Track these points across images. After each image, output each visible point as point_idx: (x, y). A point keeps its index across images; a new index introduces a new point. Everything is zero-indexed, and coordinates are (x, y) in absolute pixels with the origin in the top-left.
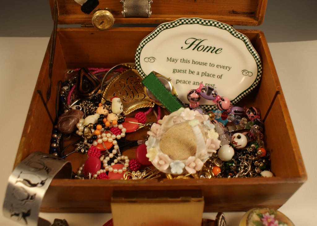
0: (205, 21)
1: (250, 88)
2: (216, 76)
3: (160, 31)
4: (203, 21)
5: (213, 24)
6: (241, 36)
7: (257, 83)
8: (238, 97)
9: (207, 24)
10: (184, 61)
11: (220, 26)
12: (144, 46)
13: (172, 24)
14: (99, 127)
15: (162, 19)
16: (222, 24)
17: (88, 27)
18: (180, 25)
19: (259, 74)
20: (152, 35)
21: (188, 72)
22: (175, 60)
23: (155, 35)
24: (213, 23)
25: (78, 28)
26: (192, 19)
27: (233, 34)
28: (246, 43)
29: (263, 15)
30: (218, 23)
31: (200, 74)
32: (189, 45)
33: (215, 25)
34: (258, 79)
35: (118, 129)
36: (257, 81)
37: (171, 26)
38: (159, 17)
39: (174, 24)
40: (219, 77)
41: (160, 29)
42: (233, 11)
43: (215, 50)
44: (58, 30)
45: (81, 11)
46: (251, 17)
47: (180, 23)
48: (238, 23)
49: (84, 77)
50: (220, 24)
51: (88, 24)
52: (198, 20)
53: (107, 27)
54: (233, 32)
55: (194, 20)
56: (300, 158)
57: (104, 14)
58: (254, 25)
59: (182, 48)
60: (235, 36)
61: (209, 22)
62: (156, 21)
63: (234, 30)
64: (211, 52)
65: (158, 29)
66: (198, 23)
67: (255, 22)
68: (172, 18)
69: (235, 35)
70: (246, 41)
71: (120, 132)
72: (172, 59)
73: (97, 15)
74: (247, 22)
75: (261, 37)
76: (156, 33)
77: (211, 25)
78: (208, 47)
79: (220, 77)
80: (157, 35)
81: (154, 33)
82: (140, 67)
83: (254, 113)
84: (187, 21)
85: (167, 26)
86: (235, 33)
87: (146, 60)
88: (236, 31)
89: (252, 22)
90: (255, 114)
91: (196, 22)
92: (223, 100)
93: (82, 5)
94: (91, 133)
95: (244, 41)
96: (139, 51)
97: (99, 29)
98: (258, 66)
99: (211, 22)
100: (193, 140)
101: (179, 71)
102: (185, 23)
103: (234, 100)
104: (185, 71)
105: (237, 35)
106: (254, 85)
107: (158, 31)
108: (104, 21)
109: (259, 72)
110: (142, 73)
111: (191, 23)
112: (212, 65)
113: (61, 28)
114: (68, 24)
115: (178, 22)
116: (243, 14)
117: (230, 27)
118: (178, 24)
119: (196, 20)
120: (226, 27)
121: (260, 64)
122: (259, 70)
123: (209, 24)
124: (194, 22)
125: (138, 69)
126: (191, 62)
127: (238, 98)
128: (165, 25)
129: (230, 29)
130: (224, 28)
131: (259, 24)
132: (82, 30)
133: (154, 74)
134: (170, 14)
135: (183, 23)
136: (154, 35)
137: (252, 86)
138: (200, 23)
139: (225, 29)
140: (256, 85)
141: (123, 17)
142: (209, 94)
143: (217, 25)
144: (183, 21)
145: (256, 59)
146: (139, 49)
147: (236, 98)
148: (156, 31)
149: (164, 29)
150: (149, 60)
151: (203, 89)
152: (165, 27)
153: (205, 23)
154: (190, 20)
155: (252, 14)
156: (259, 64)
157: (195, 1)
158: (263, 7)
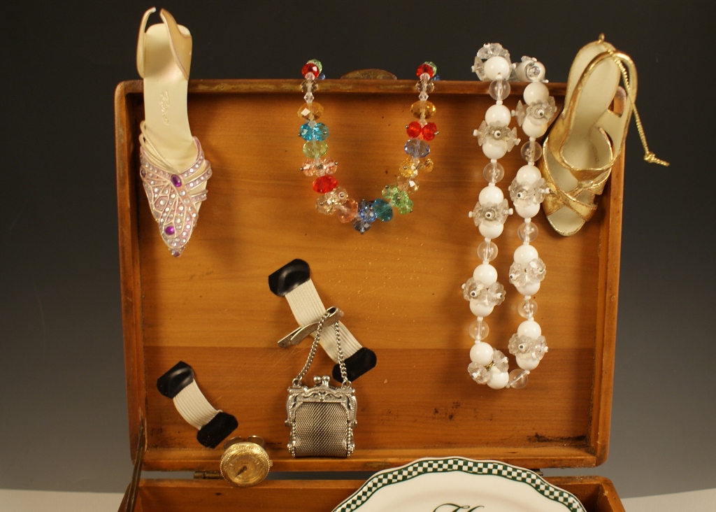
0: (476, 465)
3: (374, 489)
4: (470, 464)
5: (495, 471)
6: (561, 494)
9: (480, 470)
11: (510, 473)
13: (400, 472)
15: (379, 460)
16: (515, 470)
17: (209, 478)
18: (419, 474)
20: (355, 498)
23: (364, 498)
24: (495, 467)
25: (188, 480)
26: (446, 462)
27: (542, 492)
28: (573, 510)
29: (604, 442)
30: (505, 468)
33: (500, 473)
37: (400, 477)
38: (373, 457)
39: (405, 473)
41: (375, 485)
42: (537, 436)
44: (140, 485)
45: (196, 440)
46: (578, 447)
47: (420, 469)
48: (552, 464)
50: (510, 469)
51: (210, 472)
52: (461, 463)
53: (253, 480)
54: (542, 488)
55: (451, 462)
57: (249, 451)
58: (588, 465)
60: (547, 497)
61: (485, 465)
62: (365, 464)
63: (543, 483)
65: (370, 484)
66: (460, 468)
67: (589, 458)
68: (400, 457)
69: (547, 493)
70: (575, 506)
73: (233, 453)
74: (570, 460)
75: (606, 493)
76: (365, 494)
77: (490, 472)
80: (368, 498)
81: (360, 493)
84: (435, 466)
85: (390, 477)
86: (547, 488)
88: (547, 483)
89: (582, 460)
91: (455, 467)
93: (200, 428)
95: (570, 506)
97: (236, 485)
99: (490, 466)
102: (430, 469)
105: (552, 493)
107: (370, 489)
108: (248, 466)
111: (445, 471)
113: (148, 480)
114: (164, 470)
115: (415, 469)
116: (561, 440)
117: (534, 477)
118: (415, 473)
119: (456, 463)
120: (524, 475)
123: (485, 470)
124: (450, 466)
128: (385, 476)
129: (533, 481)
130: (519, 478)
131: (599, 462)
132: (196, 485)
134: (396, 448)
135: (425, 471)
136: (359, 498)
138: (465, 468)
139: (524, 480)
141: (291, 457)
143: (504, 473)
144: (425, 465)
148: (365, 489)
149: (384, 485)
152: (385, 481)
153: (475, 469)
154: (441, 462)
155: (581, 439)
157: (451, 417)
158: (604, 424)
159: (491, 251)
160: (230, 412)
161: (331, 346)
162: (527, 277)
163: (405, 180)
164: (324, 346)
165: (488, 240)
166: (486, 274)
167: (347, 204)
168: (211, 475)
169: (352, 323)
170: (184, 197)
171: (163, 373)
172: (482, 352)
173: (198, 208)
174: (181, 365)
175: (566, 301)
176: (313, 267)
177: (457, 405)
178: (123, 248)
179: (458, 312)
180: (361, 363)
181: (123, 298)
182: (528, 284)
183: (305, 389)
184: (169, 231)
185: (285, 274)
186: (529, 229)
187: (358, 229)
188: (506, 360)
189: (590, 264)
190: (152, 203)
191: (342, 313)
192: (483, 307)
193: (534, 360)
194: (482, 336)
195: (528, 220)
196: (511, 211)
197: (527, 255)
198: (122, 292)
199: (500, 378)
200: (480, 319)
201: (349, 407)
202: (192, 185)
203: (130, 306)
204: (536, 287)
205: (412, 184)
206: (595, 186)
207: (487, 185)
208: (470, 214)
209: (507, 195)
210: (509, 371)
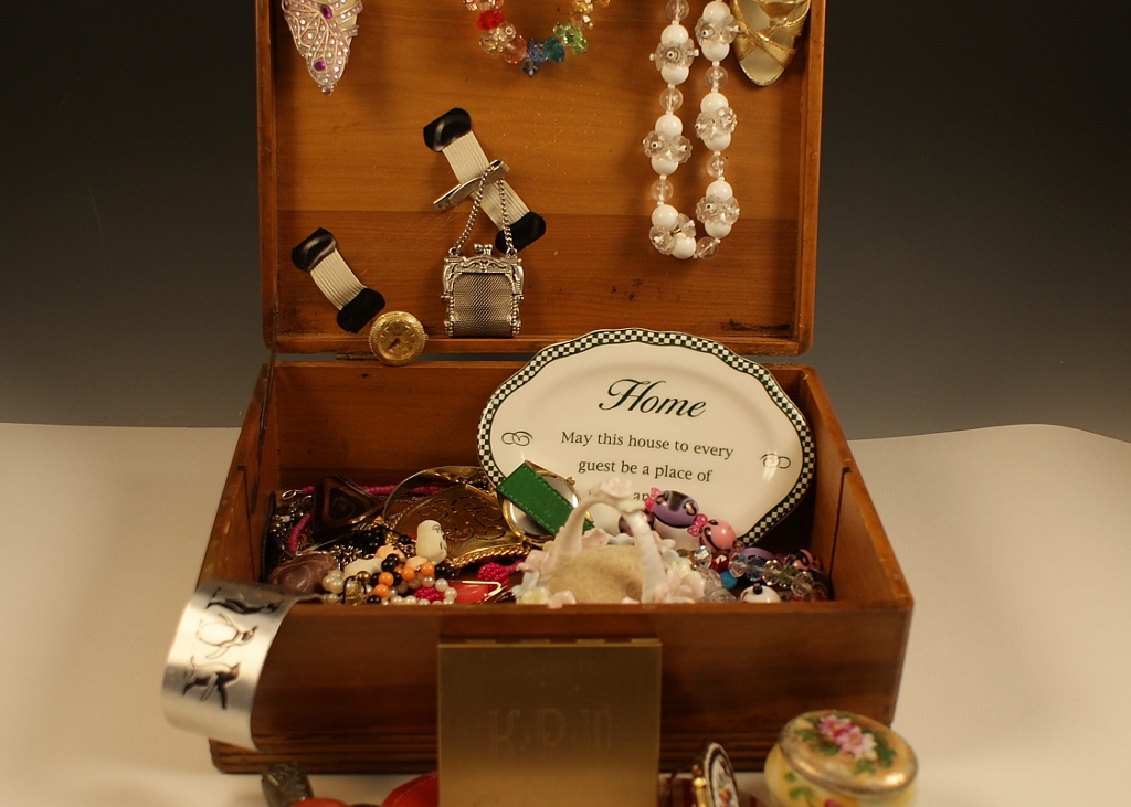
0: (656, 335)
1: (786, 500)
2: (694, 476)
3: (543, 363)
4: (651, 335)
5: (678, 342)
6: (751, 366)
7: (804, 486)
8: (758, 525)
9: (662, 340)
10: (606, 439)
11: (694, 343)
12: (501, 401)
13: (572, 344)
14: (387, 577)
16: (700, 339)
17: (354, 359)
18: (594, 345)
19: (807, 460)
21: (618, 467)
22: (584, 439)
24: (678, 337)
26: (623, 332)
27: (730, 364)
28: (765, 383)
29: (807, 325)
30: (689, 337)
31: (652, 472)
32: (620, 397)
33: (683, 344)
34: (805, 475)
35: (436, 591)
36: (805, 481)
37: (572, 350)
38: (541, 338)
40: (701, 477)
41: (544, 359)
42: (732, 323)
43: (687, 409)
45: (335, 324)
46: (780, 338)
47: (595, 341)
49: (335, 492)
50: (694, 339)
51: (354, 353)
52: (640, 333)
53: (406, 356)
54: (730, 358)
55: (629, 332)
56: (896, 569)
57: (401, 320)
58: (789, 353)
59: (601, 405)
60: (736, 368)
61: (667, 335)
63: (731, 354)
64: (678, 413)
65: (539, 358)
66: (639, 339)
67: (791, 345)
69: (735, 364)
70: (766, 377)
71: (441, 596)
72: (575, 435)
73: (384, 321)
74: (768, 345)
75: (807, 377)
76: (532, 368)
77: (672, 343)
78: (668, 400)
79: (706, 477)
80: (536, 373)
82: (491, 458)
83: (804, 560)
84: (612, 336)
85: (561, 349)
86: (736, 359)
87: (508, 438)
88: (735, 354)
89: (782, 346)
90: (806, 564)
91: (634, 338)
92: (715, 524)
93: (341, 308)
94: (365, 592)
95: (760, 378)
96: (490, 417)
97: (387, 364)
98: (802, 439)
99: (673, 337)
100: (633, 568)
101: (597, 467)
102: (606, 341)
103: (747, 535)
104: (610, 467)
105: (741, 365)
106: (798, 491)
107: (538, 364)
108: (401, 337)
109: (805, 455)
110: (496, 474)
111: (622, 341)
112: (681, 447)
113: (285, 361)
115: (589, 341)
117: (721, 347)
118: (588, 345)
119: (634, 333)
120: (710, 346)
121: (808, 434)
122: (807, 450)
123: (667, 341)
125: (486, 463)
126: (626, 441)
127: (758, 530)
128: (556, 349)
129: (721, 352)
130: (705, 349)
131: (803, 348)
132: (338, 366)
133: (527, 469)
135: (600, 343)
137: (791, 495)
138: (645, 339)
139: (710, 351)
140: (803, 491)
141: (447, 335)
142: (674, 507)
143: (689, 343)
144: (600, 336)
145: (794, 421)
146: (490, 411)
147: (753, 530)
148: (533, 364)
149: (554, 359)
150: (516, 438)
151: (660, 496)
152: (555, 354)
153: (656, 340)
154: (618, 333)
155: (783, 330)
156: (803, 433)
157: (632, 297)
158: (807, 304)
159: (674, 99)
160: (375, 289)
161: (494, 209)
162: (714, 128)
163: (579, 15)
164: (486, 210)
165: (671, 86)
166: (670, 124)
167: (514, 42)
168: (356, 357)
169: (518, 182)
170: (336, 30)
171: (300, 242)
172: (666, 215)
173: (349, 43)
174: (321, 232)
175: (763, 162)
176: (474, 118)
177: (639, 283)
178: (261, 89)
179: (640, 173)
180: (528, 230)
181: (259, 148)
182: (716, 135)
183: (464, 258)
184: (319, 66)
185: (441, 127)
186: (717, 74)
187: (526, 71)
188: (692, 223)
189: (790, 120)
190: (297, 37)
191: (508, 169)
192: (667, 162)
193: (724, 224)
194: (666, 196)
195: (716, 64)
196: (697, 52)
197: (715, 102)
198: (259, 140)
199: (686, 245)
200: (663, 177)
201: (514, 278)
202: (343, 16)
203: (267, 156)
204: (726, 139)
205: (586, 19)
206: (790, 25)
207: (670, 24)
208: (652, 57)
209: (692, 35)
210: (697, 238)
